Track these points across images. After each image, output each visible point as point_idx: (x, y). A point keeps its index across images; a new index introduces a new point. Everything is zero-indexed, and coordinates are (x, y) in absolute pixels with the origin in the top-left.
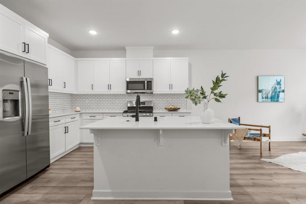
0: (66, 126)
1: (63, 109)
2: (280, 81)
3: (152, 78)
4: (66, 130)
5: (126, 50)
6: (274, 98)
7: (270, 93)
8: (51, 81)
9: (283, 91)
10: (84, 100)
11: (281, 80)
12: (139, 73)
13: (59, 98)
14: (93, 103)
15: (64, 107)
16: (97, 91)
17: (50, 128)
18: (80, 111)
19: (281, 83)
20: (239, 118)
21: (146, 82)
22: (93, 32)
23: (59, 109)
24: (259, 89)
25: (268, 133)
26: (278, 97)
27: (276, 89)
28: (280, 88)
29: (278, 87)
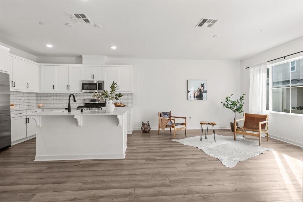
0: (27, 118)
1: (29, 105)
3: (102, 81)
4: (27, 121)
5: (82, 57)
6: (200, 96)
7: (197, 93)
8: (14, 83)
9: (206, 92)
10: (48, 97)
11: (204, 83)
12: (93, 76)
13: (23, 96)
14: (56, 100)
15: (29, 103)
16: (57, 90)
17: (11, 119)
18: (42, 107)
19: (204, 85)
20: (170, 112)
21: (98, 84)
22: (49, 46)
23: (24, 105)
24: (188, 90)
25: (185, 122)
26: (202, 96)
27: (200, 90)
28: (203, 89)
29: (202, 89)
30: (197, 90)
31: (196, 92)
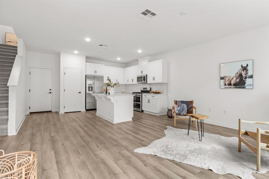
2: (246, 66)
3: (146, 75)
6: (239, 84)
9: (251, 77)
21: (143, 77)
26: (244, 83)
27: (241, 75)
28: (247, 73)
29: (243, 73)
30: (234, 75)
31: (233, 78)
